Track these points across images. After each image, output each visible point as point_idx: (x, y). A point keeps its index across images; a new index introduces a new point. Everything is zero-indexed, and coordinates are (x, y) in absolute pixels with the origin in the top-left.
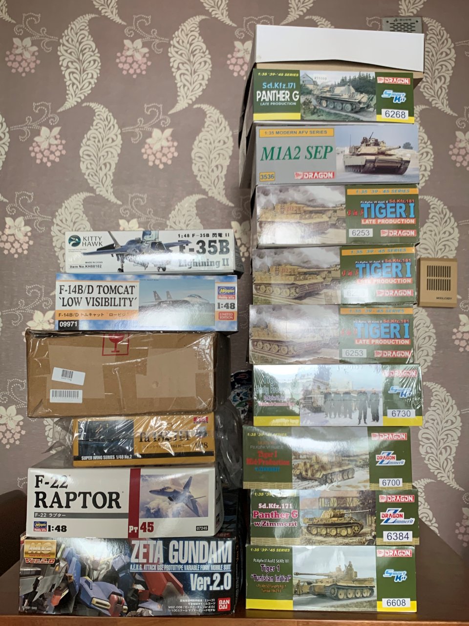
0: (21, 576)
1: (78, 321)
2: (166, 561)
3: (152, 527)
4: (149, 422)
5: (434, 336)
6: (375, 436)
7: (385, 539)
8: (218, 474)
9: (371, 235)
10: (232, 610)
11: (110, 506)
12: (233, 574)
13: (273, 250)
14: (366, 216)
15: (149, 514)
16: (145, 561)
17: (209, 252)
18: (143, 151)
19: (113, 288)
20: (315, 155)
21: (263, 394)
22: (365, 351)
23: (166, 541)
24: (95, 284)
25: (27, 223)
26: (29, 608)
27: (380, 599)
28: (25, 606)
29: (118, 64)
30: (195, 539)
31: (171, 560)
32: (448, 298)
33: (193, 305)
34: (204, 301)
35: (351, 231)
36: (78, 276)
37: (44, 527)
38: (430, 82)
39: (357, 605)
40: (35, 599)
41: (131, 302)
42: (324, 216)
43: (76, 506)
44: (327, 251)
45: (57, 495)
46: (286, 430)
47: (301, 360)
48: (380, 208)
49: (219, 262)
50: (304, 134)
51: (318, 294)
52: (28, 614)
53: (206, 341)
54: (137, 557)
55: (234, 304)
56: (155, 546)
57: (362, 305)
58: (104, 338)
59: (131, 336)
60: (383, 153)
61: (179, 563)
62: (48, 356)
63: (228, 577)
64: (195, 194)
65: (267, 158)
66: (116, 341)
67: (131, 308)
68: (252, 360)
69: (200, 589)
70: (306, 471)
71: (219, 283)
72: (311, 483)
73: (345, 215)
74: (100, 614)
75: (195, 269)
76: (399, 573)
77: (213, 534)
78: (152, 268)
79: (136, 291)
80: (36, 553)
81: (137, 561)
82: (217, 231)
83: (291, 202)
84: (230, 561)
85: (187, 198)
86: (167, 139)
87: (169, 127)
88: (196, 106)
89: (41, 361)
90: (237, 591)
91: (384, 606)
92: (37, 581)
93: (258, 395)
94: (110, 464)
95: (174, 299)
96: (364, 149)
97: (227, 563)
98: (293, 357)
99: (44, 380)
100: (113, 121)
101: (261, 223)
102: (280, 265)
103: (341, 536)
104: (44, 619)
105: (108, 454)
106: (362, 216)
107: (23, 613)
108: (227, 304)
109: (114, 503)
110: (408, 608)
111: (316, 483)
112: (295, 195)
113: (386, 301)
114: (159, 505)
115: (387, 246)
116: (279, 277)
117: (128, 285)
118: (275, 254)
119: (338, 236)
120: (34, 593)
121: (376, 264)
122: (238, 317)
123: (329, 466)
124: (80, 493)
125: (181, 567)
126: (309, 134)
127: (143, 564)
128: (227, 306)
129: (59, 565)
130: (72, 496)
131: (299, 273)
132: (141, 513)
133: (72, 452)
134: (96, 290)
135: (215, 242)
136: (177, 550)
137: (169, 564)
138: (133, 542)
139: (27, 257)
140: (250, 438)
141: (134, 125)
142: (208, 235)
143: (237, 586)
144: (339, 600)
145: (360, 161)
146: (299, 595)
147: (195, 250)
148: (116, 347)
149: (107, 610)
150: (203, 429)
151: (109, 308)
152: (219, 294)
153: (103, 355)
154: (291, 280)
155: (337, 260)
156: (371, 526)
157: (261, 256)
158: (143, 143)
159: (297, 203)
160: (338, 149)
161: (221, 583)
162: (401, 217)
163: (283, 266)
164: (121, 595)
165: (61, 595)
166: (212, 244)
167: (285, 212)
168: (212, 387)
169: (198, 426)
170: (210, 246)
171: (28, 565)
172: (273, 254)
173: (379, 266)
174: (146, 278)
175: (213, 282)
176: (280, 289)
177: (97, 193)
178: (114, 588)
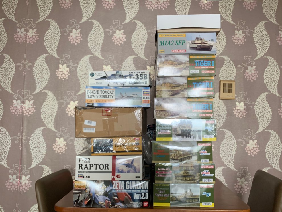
0: (74, 194)
1: (94, 103)
2: (125, 188)
3: (120, 176)
4: (119, 140)
5: (226, 111)
6: (199, 144)
7: (203, 181)
8: (143, 158)
9: (198, 72)
10: (148, 206)
11: (105, 169)
12: (149, 193)
13: (163, 78)
14: (196, 66)
15: (119, 172)
16: (117, 188)
17: (140, 79)
18: (112, 38)
19: (106, 91)
20: (179, 43)
21: (159, 130)
22: (196, 114)
23: (125, 182)
24: (100, 90)
25: (68, 67)
26: (76, 205)
27: (201, 203)
28: (75, 205)
29: (102, 4)
30: (135, 181)
31: (127, 188)
32: (231, 96)
33: (134, 98)
34: (138, 96)
35: (191, 71)
36: (94, 87)
37: (82, 176)
38: (225, 11)
39: (193, 205)
40: (79, 202)
41: (112, 96)
42: (181, 66)
43: (93, 169)
44: (183, 78)
45: (86, 165)
46: (168, 142)
47: (173, 117)
48: (202, 63)
49: (144, 82)
50: (175, 36)
51: (179, 94)
52: (76, 207)
53: (139, 110)
54: (115, 187)
55: (149, 97)
56: (121, 183)
57: (195, 98)
58: (103, 110)
59: (112, 109)
60: (203, 43)
61: (130, 189)
62: (83, 116)
63: (147, 194)
64: (133, 55)
65: (161, 44)
66: (107, 111)
67: (112, 99)
68: (155, 117)
69: (137, 198)
70: (175, 157)
71: (144, 90)
72: (176, 161)
73: (189, 65)
74: (102, 207)
75: (135, 85)
76: (208, 193)
77: (141, 179)
78: (120, 84)
79: (114, 93)
80: (79, 186)
81: (115, 188)
82: (143, 71)
83: (170, 61)
84: (148, 188)
85: (130, 57)
86: (122, 34)
87: (122, 29)
88: (133, 21)
89: (80, 118)
90: (150, 200)
91: (203, 205)
92: (79, 196)
93: (157, 130)
94: (105, 154)
95: (128, 95)
96: (197, 42)
97: (147, 189)
98: (170, 116)
99: (82, 125)
100: (101, 27)
101: (159, 68)
102: (165, 83)
103: (187, 180)
104: (82, 209)
105: (104, 151)
106: (195, 66)
107: (75, 207)
108: (146, 97)
109: (106, 168)
110: (211, 206)
111: (178, 161)
112: (171, 58)
113: (203, 96)
114: (122, 168)
115: (204, 77)
116: (165, 88)
117: (111, 90)
118: (164, 79)
119: (187, 73)
120: (78, 200)
121: (200, 83)
122: (151, 102)
123: (183, 155)
124: (95, 164)
125: (130, 191)
126: (177, 36)
127: (117, 190)
128: (146, 98)
129: (87, 190)
130: (92, 166)
131: (172, 86)
132: (116, 171)
133: (91, 150)
134: (100, 92)
135: (142, 75)
136: (129, 185)
137: (126, 189)
138: (113, 182)
139: (68, 80)
140: (155, 145)
141: (109, 28)
142: (140, 73)
143: (150, 198)
144: (186, 203)
145: (195, 46)
146: (172, 201)
147: (135, 78)
148: (107, 113)
149: (104, 205)
150: (138, 142)
151: (105, 99)
152: (144, 94)
153: (102, 115)
154: (169, 89)
155: (186, 81)
156: (198, 177)
157: (159, 80)
158: (112, 36)
159: (172, 61)
160: (187, 41)
161: (145, 196)
162: (209, 66)
163: (167, 84)
164: (109, 200)
165: (88, 200)
166: (141, 76)
167: (167, 64)
168: (141, 127)
169: (136, 141)
170: (140, 76)
171: (76, 190)
172: (163, 79)
173: (201, 84)
174: (117, 88)
175: (141, 89)
176: (166, 92)
177: (95, 55)
178: (107, 198)
